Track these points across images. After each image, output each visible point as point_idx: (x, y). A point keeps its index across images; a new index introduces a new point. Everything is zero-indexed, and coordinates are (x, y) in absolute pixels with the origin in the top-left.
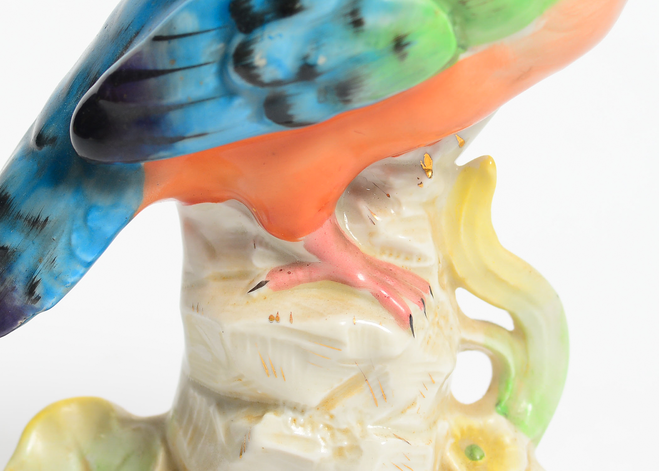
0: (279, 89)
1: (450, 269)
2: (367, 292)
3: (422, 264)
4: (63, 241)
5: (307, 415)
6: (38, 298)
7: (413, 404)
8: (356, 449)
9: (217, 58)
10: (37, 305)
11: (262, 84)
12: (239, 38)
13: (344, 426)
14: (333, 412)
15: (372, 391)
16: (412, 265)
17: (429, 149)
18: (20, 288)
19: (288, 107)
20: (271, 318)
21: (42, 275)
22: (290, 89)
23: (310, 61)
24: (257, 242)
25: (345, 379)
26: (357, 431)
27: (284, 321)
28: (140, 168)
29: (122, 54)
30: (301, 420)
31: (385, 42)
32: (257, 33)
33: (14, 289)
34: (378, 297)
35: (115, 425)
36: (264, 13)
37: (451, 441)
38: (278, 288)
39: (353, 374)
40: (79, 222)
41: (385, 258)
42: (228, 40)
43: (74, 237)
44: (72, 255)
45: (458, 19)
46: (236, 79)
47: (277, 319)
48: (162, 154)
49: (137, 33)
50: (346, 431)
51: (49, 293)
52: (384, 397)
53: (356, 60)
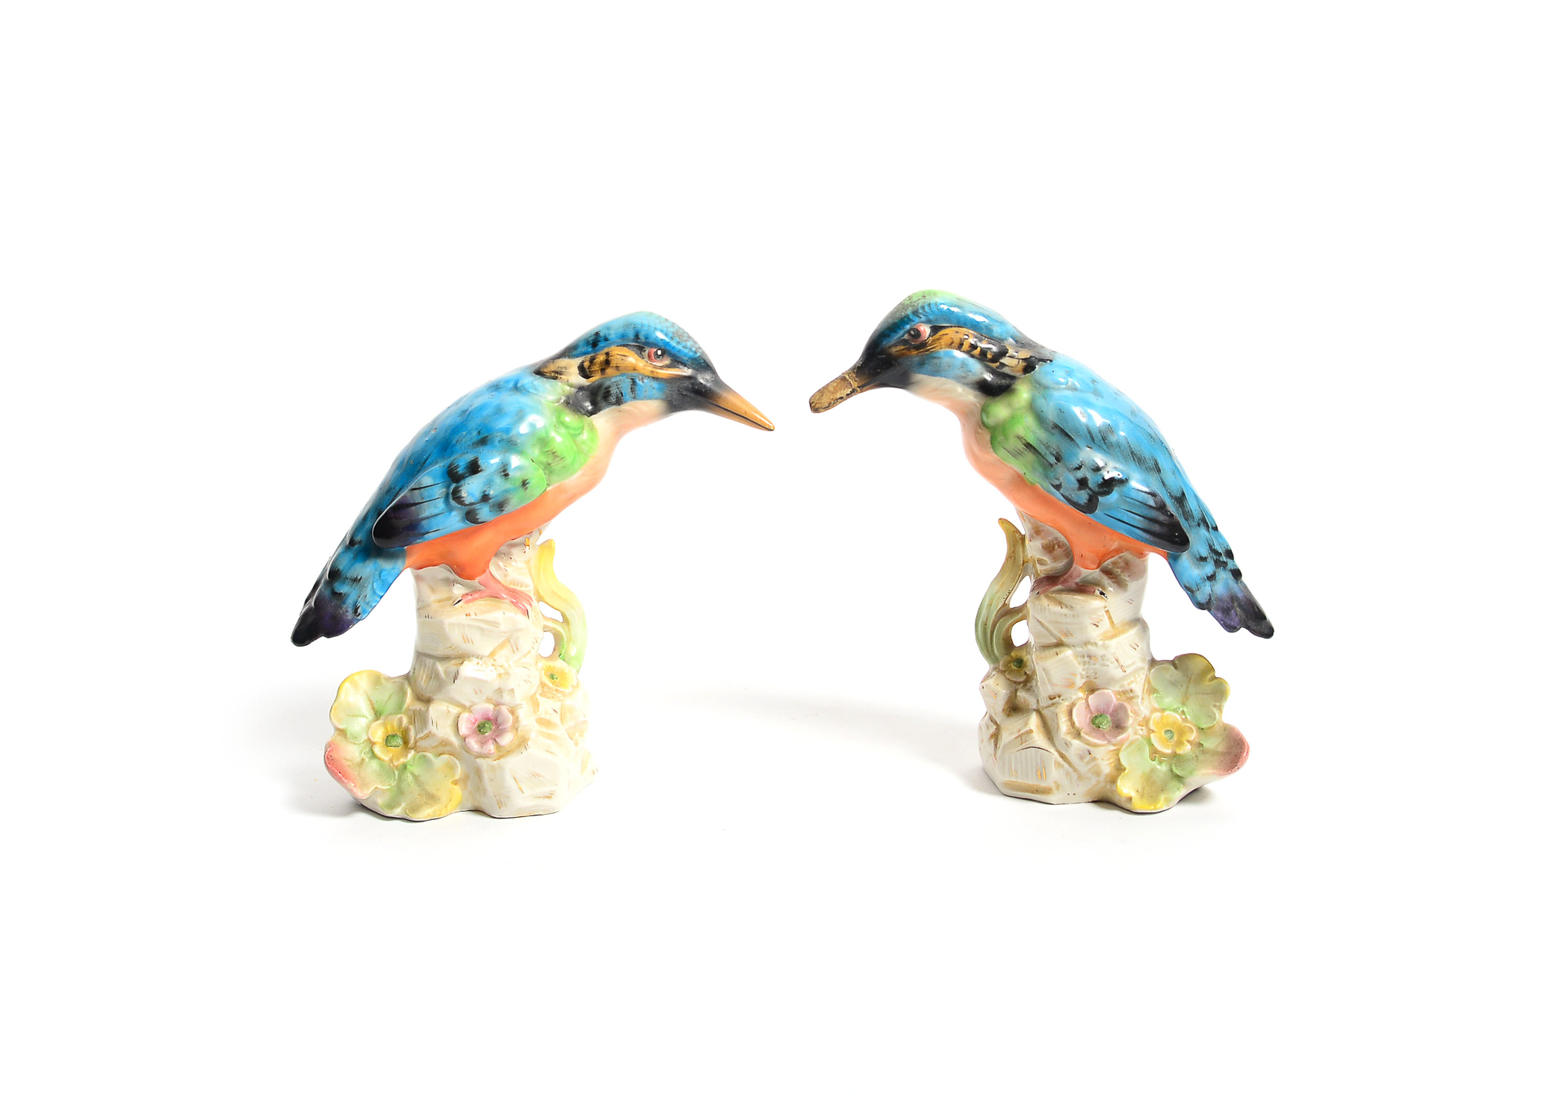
0: (472, 507)
1: (537, 592)
2: (508, 601)
3: (527, 589)
4: (370, 586)
5: (483, 660)
6: (360, 614)
7: (530, 652)
8: (507, 673)
9: (443, 495)
10: (359, 618)
11: (466, 505)
12: (453, 486)
13: (500, 664)
14: (495, 658)
15: (512, 647)
16: (523, 589)
17: (528, 536)
18: (350, 610)
19: (477, 514)
20: (466, 615)
21: (361, 603)
22: (477, 506)
23: (486, 493)
24: (454, 582)
25: (500, 641)
26: (506, 665)
27: (473, 616)
28: (404, 550)
29: (394, 500)
30: (481, 662)
31: (519, 483)
32: (462, 482)
33: (347, 611)
34: (512, 602)
35: (383, 681)
36: (464, 474)
37: (543, 672)
38: (467, 602)
39: (504, 639)
40: (377, 577)
41: (512, 586)
42: (448, 487)
43: (375, 584)
44: (374, 593)
45: (547, 472)
46: (453, 503)
47: (470, 615)
48: (418, 541)
49: (400, 489)
50: (501, 666)
51: (364, 611)
52: (517, 649)
53: (507, 491)
